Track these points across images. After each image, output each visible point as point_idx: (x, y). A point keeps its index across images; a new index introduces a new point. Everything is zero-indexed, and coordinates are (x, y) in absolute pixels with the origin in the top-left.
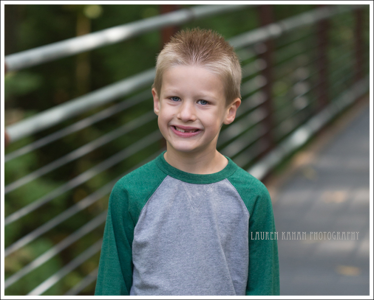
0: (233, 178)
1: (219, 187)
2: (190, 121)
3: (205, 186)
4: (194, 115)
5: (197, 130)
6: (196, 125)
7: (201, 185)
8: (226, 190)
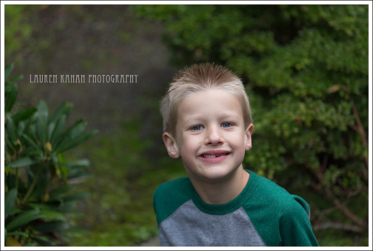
0: (247, 206)
1: (235, 217)
2: (220, 143)
3: (220, 217)
4: (222, 137)
5: (227, 153)
6: (225, 148)
7: (216, 216)
8: (241, 220)
